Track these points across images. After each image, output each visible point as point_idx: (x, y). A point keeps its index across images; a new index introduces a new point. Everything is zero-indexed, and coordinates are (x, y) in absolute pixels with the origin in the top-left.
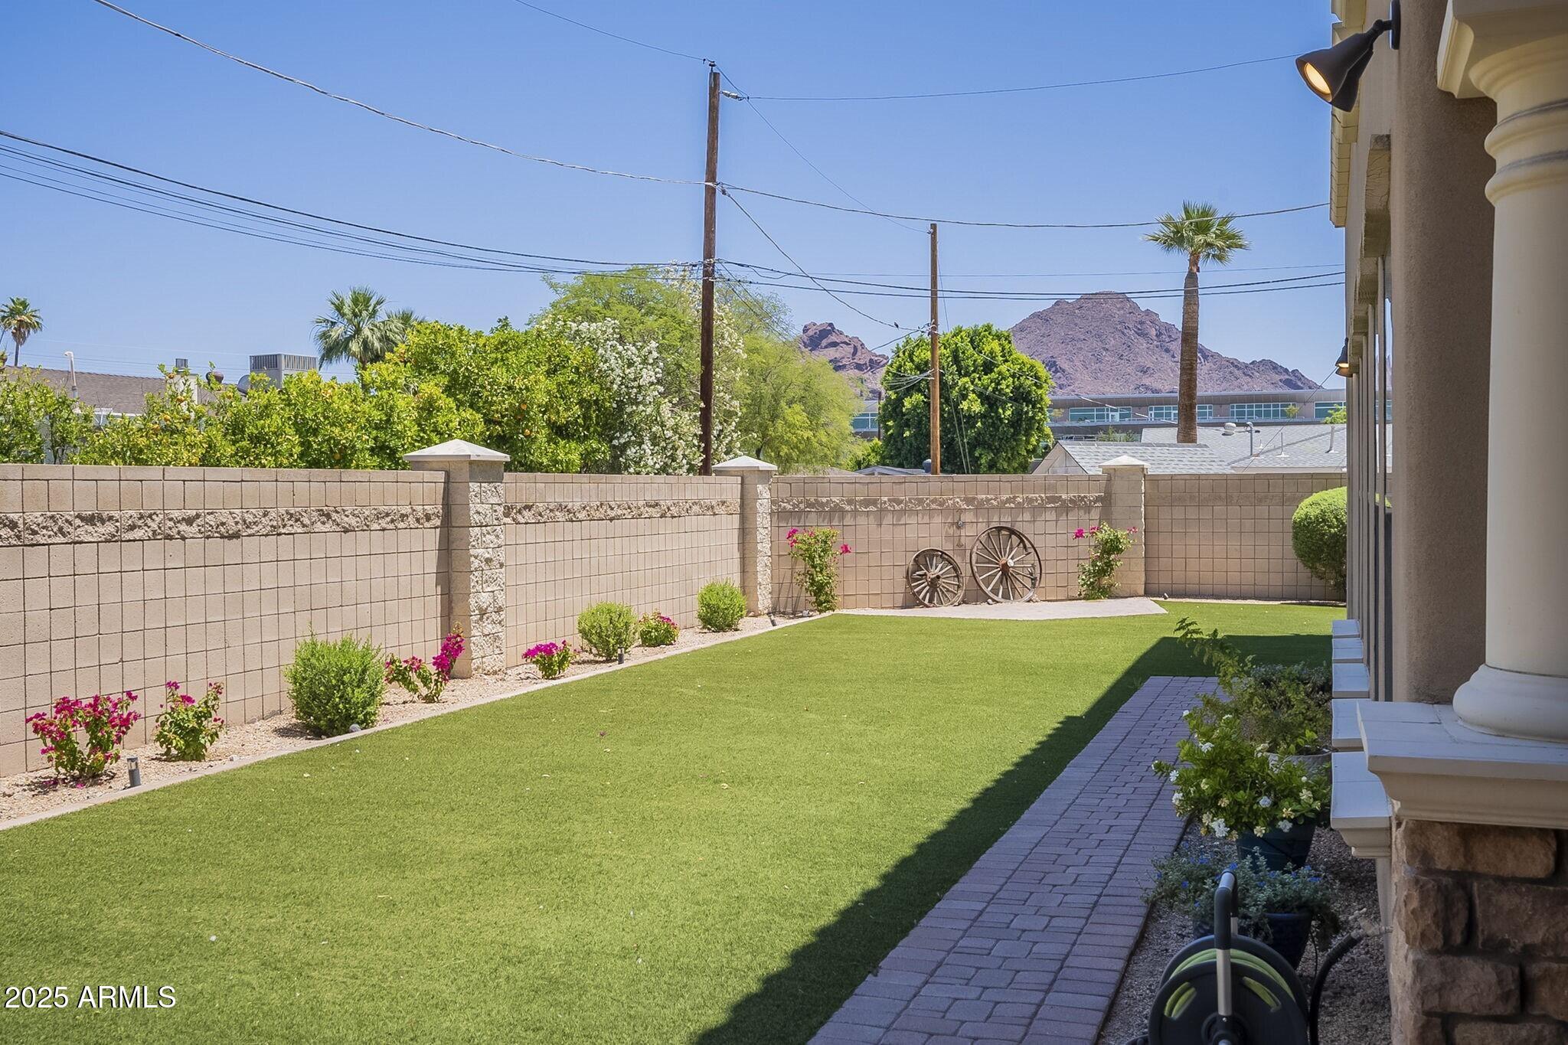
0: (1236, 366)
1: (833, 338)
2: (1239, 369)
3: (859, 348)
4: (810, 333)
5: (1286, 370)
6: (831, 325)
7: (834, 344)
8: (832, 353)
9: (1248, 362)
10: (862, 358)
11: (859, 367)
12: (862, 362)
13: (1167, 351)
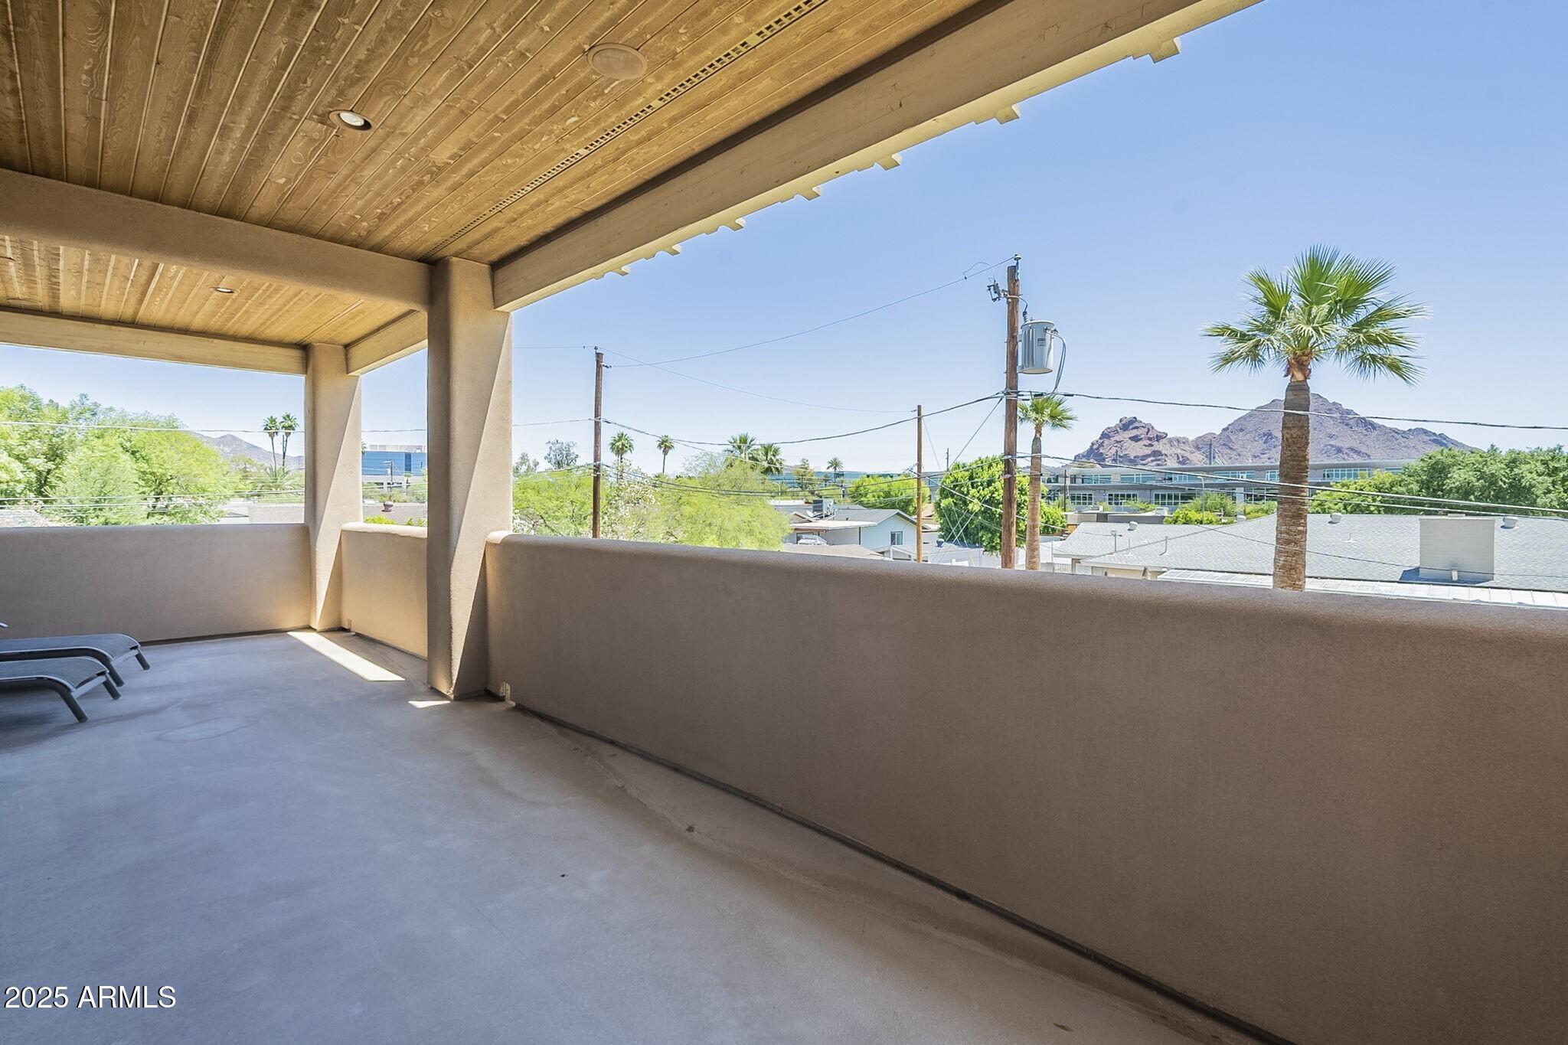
0: (1396, 432)
1: (1136, 424)
2: (1398, 434)
3: (1151, 429)
4: (1123, 422)
5: (1434, 434)
6: (1135, 418)
7: (1137, 428)
8: (1135, 433)
9: (1406, 429)
10: (1151, 435)
11: (1150, 439)
12: (1152, 436)
13: (1347, 425)
